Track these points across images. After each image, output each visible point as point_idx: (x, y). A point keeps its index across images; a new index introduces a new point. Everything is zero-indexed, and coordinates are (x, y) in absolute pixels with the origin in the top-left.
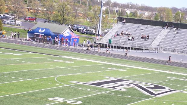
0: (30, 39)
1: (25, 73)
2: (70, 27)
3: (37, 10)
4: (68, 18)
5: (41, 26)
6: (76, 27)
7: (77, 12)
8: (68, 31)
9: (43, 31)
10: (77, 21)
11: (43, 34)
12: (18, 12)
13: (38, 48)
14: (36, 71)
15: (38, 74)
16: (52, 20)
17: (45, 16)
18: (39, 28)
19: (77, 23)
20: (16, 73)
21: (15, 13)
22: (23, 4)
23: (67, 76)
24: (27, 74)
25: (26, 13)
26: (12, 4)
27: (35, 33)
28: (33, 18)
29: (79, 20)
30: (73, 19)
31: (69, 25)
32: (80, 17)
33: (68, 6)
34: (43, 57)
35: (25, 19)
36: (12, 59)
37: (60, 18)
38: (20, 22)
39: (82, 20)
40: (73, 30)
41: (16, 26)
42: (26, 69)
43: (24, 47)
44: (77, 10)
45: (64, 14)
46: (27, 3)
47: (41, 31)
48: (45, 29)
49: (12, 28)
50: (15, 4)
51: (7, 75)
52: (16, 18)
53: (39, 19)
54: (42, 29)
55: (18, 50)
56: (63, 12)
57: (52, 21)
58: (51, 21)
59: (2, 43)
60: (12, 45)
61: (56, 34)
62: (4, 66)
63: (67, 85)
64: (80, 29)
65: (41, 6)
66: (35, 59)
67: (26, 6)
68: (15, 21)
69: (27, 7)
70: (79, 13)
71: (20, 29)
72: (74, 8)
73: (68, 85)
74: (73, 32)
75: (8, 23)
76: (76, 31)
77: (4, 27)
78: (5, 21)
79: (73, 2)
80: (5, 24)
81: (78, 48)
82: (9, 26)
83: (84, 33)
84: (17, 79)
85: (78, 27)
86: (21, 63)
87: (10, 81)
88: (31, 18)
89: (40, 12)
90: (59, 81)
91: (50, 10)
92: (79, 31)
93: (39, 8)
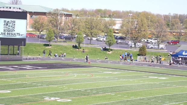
0: (174, 62)
1: (171, 97)
3: (180, 33)
12: (161, 36)
13: (183, 71)
14: (182, 94)
15: (184, 97)
18: (183, 51)
20: (162, 97)
21: (158, 37)
22: (166, 28)
24: (173, 97)
25: (169, 36)
26: (155, 29)
27: (179, 56)
28: (176, 41)
35: (168, 43)
36: (158, 83)
38: (163, 46)
41: (160, 50)
42: (172, 92)
43: (169, 70)
46: (169, 27)
47: (185, 54)
49: (155, 52)
50: (158, 28)
51: (153, 99)
52: (159, 42)
53: (182, 42)
54: (186, 52)
55: (163, 74)
59: (147, 68)
60: (157, 69)
62: (150, 90)
65: (184, 28)
66: (181, 82)
67: (168, 30)
68: (158, 45)
69: (170, 30)
71: (163, 52)
75: (152, 48)
77: (148, 52)
78: (149, 46)
80: (148, 48)
82: (153, 50)
84: (163, 102)
86: (166, 86)
88: (174, 41)
89: (183, 34)
93: (182, 31)
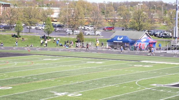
0: (110, 47)
1: (108, 80)
2: (147, 33)
3: (115, 20)
4: (144, 24)
5: (119, 34)
6: (153, 31)
7: (152, 18)
8: (145, 36)
9: (122, 39)
10: (153, 26)
11: (122, 42)
12: (97, 23)
14: (118, 77)
15: (120, 79)
16: (128, 27)
17: (122, 25)
18: (117, 37)
19: (154, 28)
20: (99, 80)
21: (94, 24)
22: (101, 16)
23: (147, 80)
25: (104, 23)
26: (91, 16)
27: (114, 41)
28: (111, 27)
29: (155, 25)
30: (149, 25)
31: (146, 31)
32: (156, 22)
33: (144, 12)
34: (124, 63)
35: (104, 29)
36: (95, 67)
37: (136, 25)
38: (99, 32)
39: (158, 25)
40: (150, 35)
41: (96, 36)
42: (108, 75)
44: (152, 16)
45: (140, 20)
46: (104, 14)
47: (120, 39)
48: (123, 36)
49: (92, 39)
50: (94, 16)
51: (91, 82)
52: (95, 29)
53: (117, 28)
54: (120, 37)
55: (100, 59)
56: (139, 19)
57: (130, 29)
58: (128, 29)
59: (85, 54)
60: (94, 54)
61: (134, 41)
62: (88, 75)
63: (148, 89)
64: (156, 33)
65: (118, 15)
67: (103, 17)
68: (95, 32)
69: (105, 17)
70: (154, 18)
71: (99, 38)
72: (149, 15)
73: (150, 88)
74: (150, 37)
75: (89, 35)
76: (152, 35)
77: (85, 38)
78: (86, 33)
79: (148, 8)
80: (85, 35)
81: (156, 52)
83: (161, 37)
84: (100, 85)
85: (155, 32)
86: (103, 70)
87: (94, 88)
88: (110, 27)
89: (117, 21)
90: (140, 85)
91: (127, 18)
92: (155, 35)
93: (116, 18)
